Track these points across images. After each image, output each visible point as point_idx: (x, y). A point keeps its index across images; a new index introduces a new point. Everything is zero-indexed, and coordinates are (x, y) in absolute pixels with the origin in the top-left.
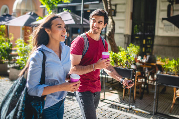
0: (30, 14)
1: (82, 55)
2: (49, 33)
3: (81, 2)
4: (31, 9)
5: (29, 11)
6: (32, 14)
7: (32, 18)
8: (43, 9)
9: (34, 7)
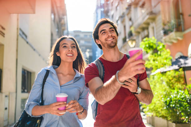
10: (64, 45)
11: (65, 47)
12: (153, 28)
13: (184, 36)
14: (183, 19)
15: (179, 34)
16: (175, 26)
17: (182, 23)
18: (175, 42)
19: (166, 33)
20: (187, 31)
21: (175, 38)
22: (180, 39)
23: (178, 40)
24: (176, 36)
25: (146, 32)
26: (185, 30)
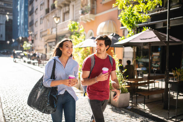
0: (113, 35)
1: (90, 71)
2: (61, 50)
3: (167, 19)
4: (113, 31)
5: (111, 33)
6: (114, 35)
7: (115, 38)
8: (123, 30)
9: (115, 29)
10: (67, 46)
11: (67, 47)
12: (73, 6)
13: (96, 18)
14: (96, 4)
15: (92, 15)
16: (90, 9)
17: (95, 7)
18: (89, 21)
19: (83, 13)
20: (98, 15)
21: (89, 18)
22: (92, 19)
23: (91, 20)
24: (90, 17)
25: (67, 9)
26: (97, 13)
